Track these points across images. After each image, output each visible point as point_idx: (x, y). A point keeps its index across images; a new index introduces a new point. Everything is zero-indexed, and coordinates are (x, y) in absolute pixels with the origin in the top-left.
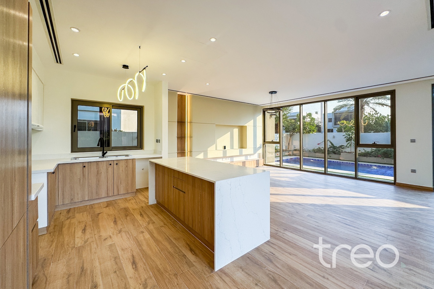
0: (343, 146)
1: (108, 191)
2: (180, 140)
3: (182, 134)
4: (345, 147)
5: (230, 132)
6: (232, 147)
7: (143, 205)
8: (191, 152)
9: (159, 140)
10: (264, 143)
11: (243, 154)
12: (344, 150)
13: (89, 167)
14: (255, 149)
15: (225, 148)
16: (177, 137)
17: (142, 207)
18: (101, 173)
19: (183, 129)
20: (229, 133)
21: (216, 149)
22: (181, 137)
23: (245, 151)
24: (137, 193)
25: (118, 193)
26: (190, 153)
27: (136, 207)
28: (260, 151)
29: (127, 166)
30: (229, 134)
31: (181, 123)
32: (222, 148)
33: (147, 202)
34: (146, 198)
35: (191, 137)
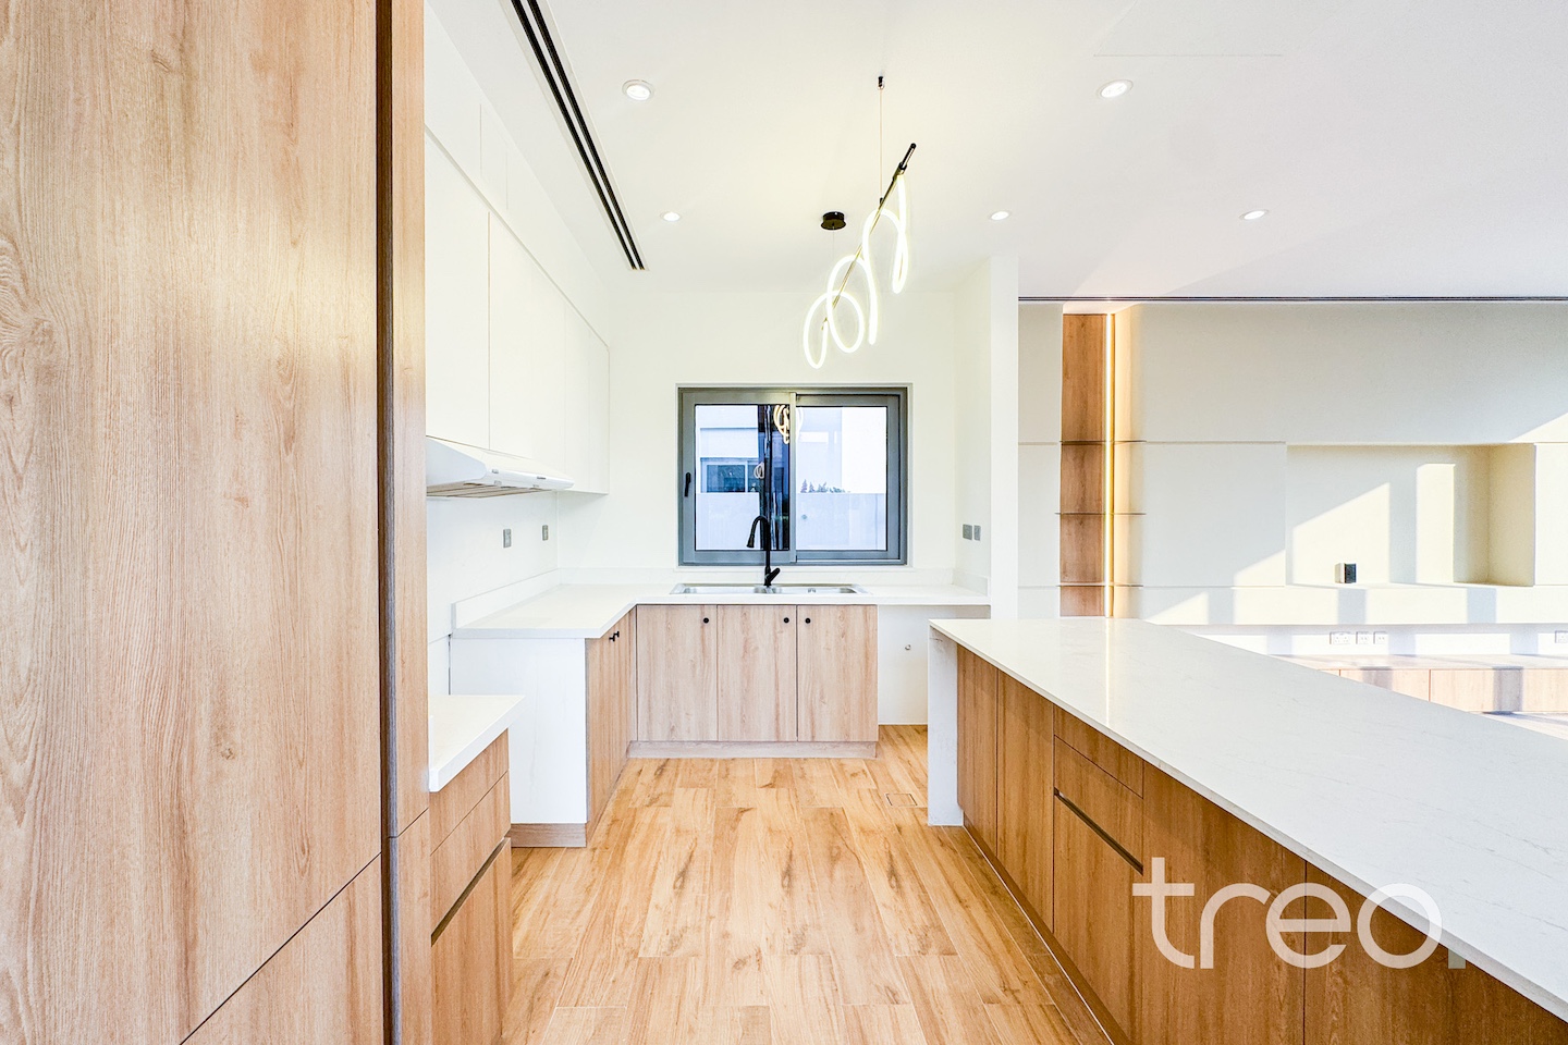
1: (777, 719)
2: (1073, 530)
3: (1083, 500)
5: (1385, 488)
6: (1405, 573)
7: (906, 819)
8: (1133, 586)
9: (978, 529)
11: (1498, 622)
13: (720, 623)
15: (1350, 573)
16: (1062, 516)
17: (899, 829)
18: (757, 648)
19: (1088, 477)
20: (1383, 492)
21: (1290, 581)
22: (1083, 515)
24: (885, 749)
25: (813, 737)
26: (1130, 595)
27: (873, 819)
29: (843, 635)
30: (1381, 495)
31: (1082, 445)
32: (1331, 576)
33: (921, 805)
34: (916, 780)
35: (1134, 514)
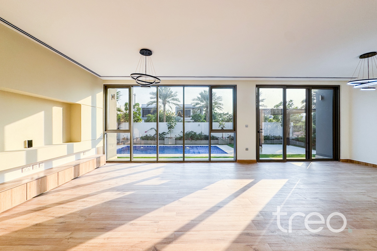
0: (165, 133)
4: (166, 134)
6: (49, 141)
10: (106, 132)
11: (74, 152)
12: (165, 136)
14: (94, 142)
15: (30, 144)
20: (42, 113)
23: (77, 147)
28: (100, 144)
32: (21, 146)
